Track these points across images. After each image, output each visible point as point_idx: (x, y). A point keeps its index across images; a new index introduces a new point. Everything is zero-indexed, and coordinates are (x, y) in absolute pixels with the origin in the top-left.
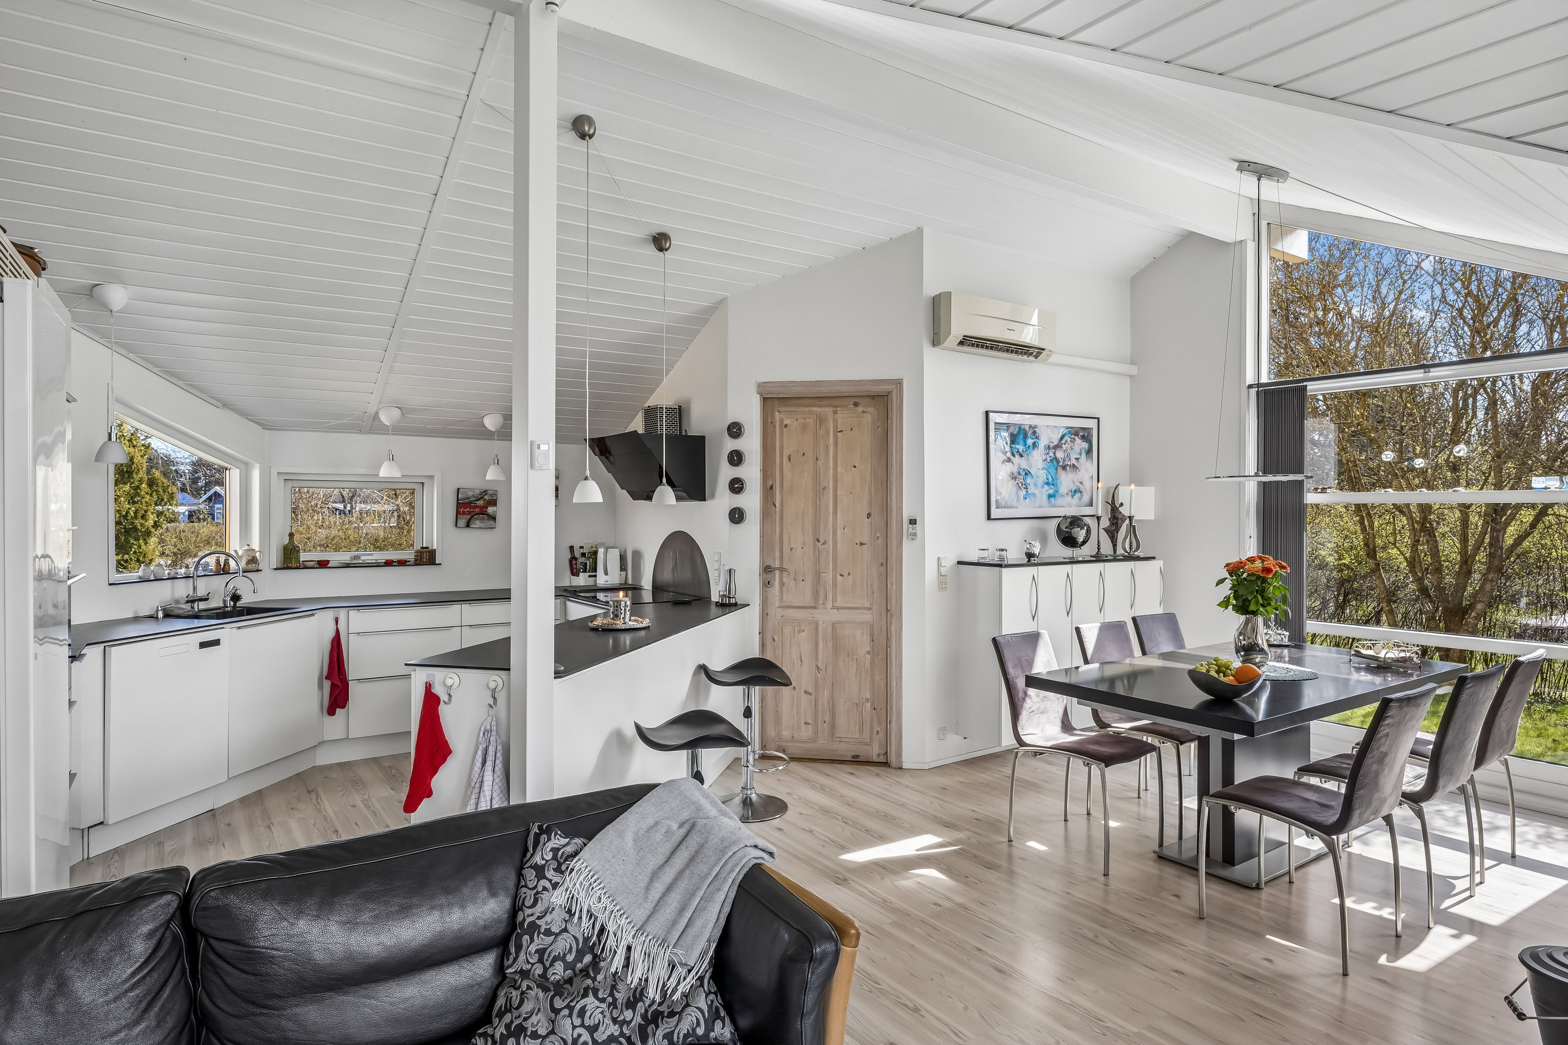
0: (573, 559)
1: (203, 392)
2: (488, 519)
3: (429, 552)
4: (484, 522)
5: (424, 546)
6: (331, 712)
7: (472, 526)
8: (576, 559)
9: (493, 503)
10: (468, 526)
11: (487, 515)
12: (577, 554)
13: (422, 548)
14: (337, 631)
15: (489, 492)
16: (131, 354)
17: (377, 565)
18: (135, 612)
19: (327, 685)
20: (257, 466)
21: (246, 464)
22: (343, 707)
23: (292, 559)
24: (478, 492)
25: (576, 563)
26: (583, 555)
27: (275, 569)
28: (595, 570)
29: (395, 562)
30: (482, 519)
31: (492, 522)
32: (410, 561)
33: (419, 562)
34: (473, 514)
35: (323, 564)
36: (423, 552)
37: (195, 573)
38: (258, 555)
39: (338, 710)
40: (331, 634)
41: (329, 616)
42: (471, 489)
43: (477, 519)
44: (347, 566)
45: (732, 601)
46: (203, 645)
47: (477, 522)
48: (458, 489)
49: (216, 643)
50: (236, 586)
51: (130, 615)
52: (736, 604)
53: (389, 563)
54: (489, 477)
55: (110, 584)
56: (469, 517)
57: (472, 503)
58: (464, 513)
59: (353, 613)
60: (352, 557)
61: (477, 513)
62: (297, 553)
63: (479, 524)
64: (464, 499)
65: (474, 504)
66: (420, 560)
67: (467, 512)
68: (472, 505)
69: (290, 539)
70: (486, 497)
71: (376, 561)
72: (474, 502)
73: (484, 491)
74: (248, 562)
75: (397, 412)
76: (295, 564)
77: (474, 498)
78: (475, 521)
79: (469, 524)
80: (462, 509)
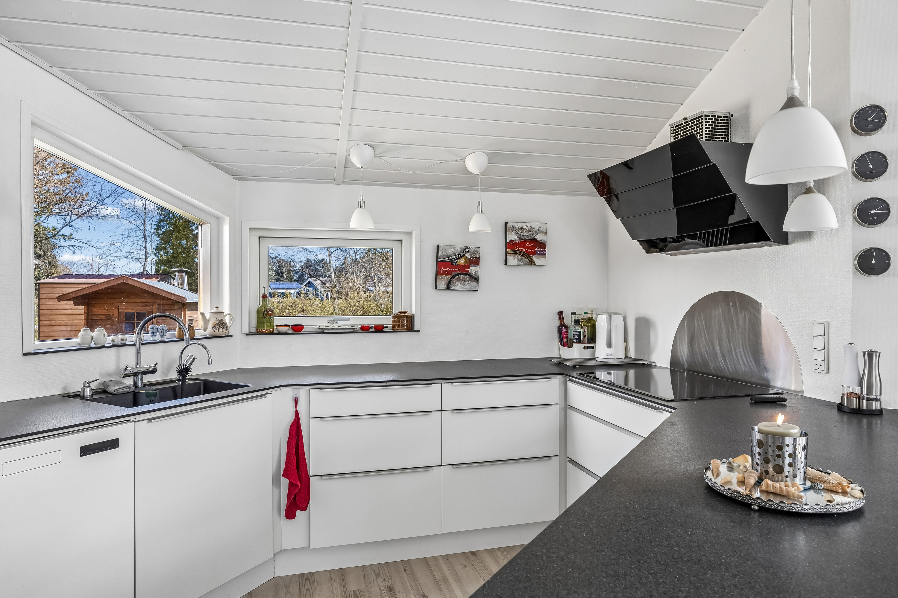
0: (562, 328)
1: (156, 128)
2: (470, 280)
3: (407, 317)
4: (465, 283)
5: (403, 310)
6: (290, 514)
7: (452, 288)
8: (566, 327)
9: (475, 261)
10: (448, 288)
11: (470, 275)
12: (568, 320)
13: (400, 313)
14: (297, 414)
15: (471, 250)
16: (54, 68)
17: (353, 331)
18: (65, 388)
19: (285, 482)
20: (227, 220)
21: (218, 218)
22: (304, 508)
23: (264, 323)
24: (459, 249)
25: (567, 332)
26: (577, 322)
27: (247, 335)
28: (593, 339)
29: (372, 328)
30: (464, 280)
31: (474, 284)
32: (387, 327)
33: (396, 328)
34: (454, 274)
35: (297, 330)
36: (401, 317)
37: (138, 340)
39: (298, 512)
40: (291, 418)
41: (288, 394)
42: (453, 247)
43: (459, 280)
44: (322, 332)
45: (875, 406)
46: (86, 450)
47: (458, 283)
48: (438, 246)
49: (113, 444)
50: (194, 355)
51: (57, 391)
52: (880, 413)
53: (365, 329)
54: (472, 228)
55: (25, 354)
56: (449, 277)
57: (452, 261)
58: (444, 273)
59: (314, 393)
60: (329, 322)
61: (458, 273)
62: (270, 317)
63: (460, 285)
64: (444, 257)
65: (455, 262)
66: (398, 326)
67: (447, 271)
68: (453, 264)
69: (264, 302)
70: (468, 255)
71: (352, 327)
72: (455, 260)
73: (466, 249)
74: (214, 326)
75: (369, 151)
76: (269, 329)
77: (455, 257)
78: (456, 282)
79: (449, 286)
80: (442, 268)
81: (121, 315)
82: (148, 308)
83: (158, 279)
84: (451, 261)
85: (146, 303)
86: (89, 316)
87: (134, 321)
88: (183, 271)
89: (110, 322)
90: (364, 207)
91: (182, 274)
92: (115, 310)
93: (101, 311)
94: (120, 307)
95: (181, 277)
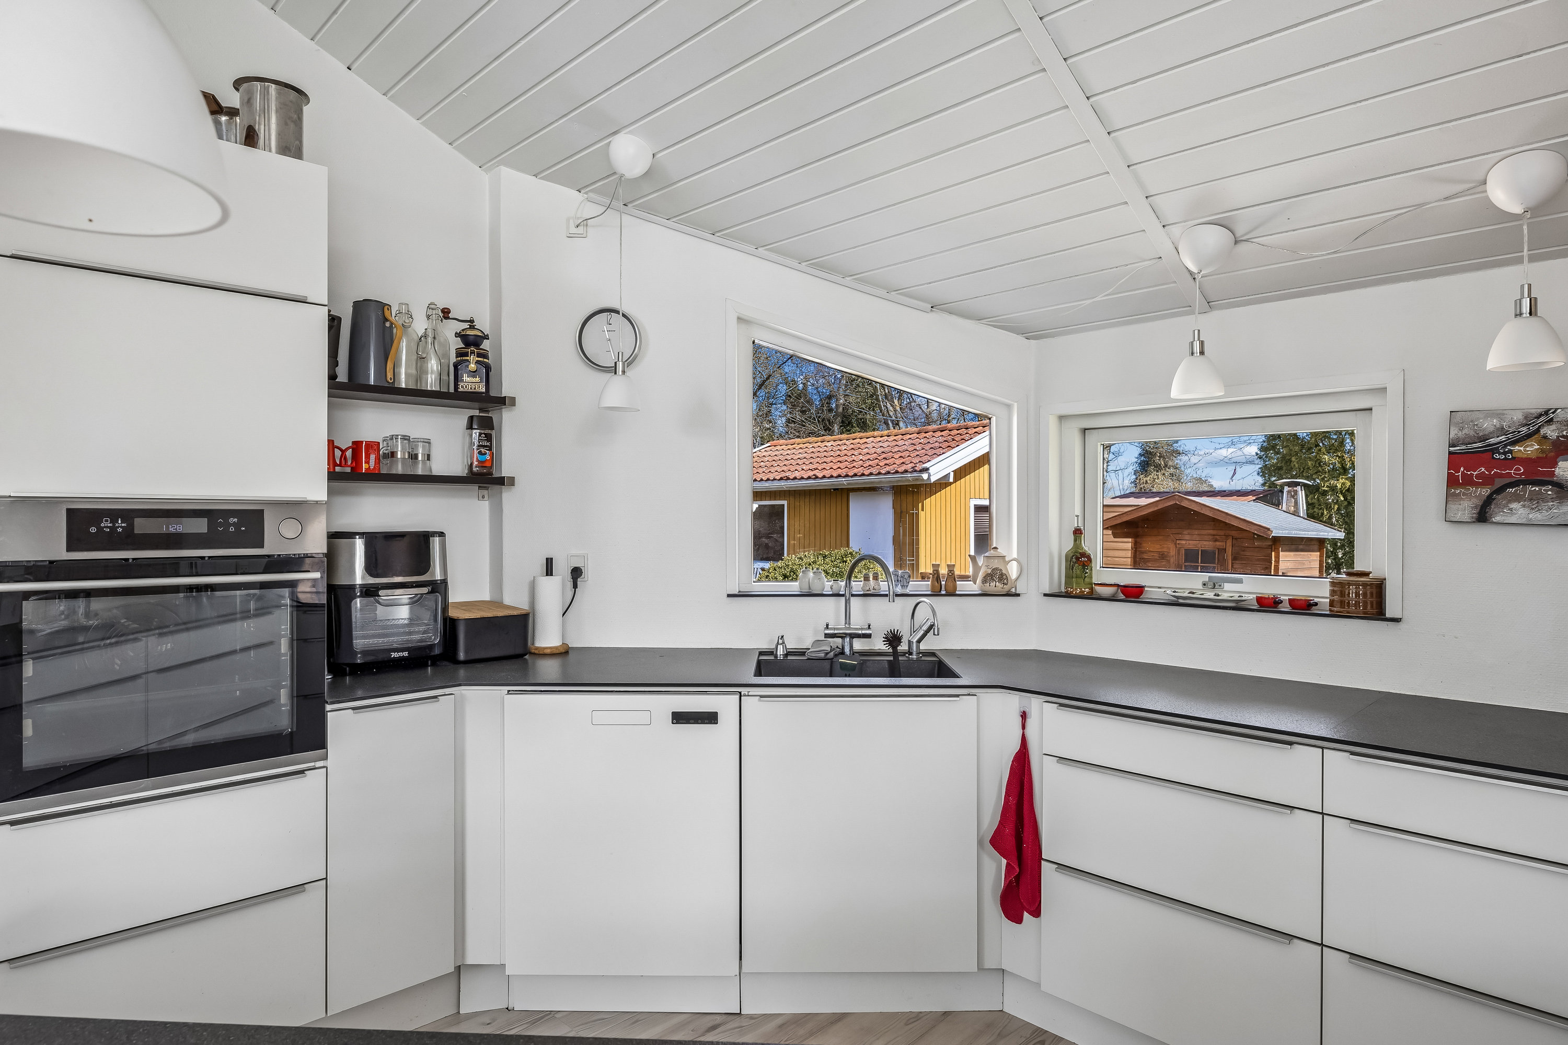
2: (1558, 497)
3: (1365, 585)
4: (1544, 506)
5: (1364, 570)
6: (1011, 913)
7: (1497, 519)
10: (1485, 517)
11: (1558, 485)
13: (1352, 574)
15: (1561, 416)
17: (1240, 607)
23: (1077, 578)
24: (1518, 417)
27: (1045, 595)
29: (1284, 602)
30: (1536, 501)
32: (1316, 604)
33: (1341, 608)
34: (1499, 483)
35: (1133, 594)
36: (1354, 584)
38: (1013, 570)
39: (1026, 916)
42: (1499, 414)
43: (1517, 498)
44: (1180, 602)
46: (680, 718)
47: (1514, 505)
48: (1454, 412)
49: (710, 718)
53: (1268, 605)
55: (729, 595)
56: (1485, 491)
57: (1495, 451)
58: (1468, 481)
59: (1049, 709)
60: (1204, 585)
61: (1513, 480)
62: (1084, 568)
63: (1522, 511)
64: (1467, 440)
65: (1505, 453)
66: (1341, 605)
67: (1477, 476)
68: (1497, 456)
69: (1076, 541)
70: (1551, 432)
71: (1240, 596)
72: (1506, 446)
73: (1540, 415)
74: (984, 577)
75: (1214, 238)
76: (1081, 589)
77: (1503, 438)
78: (1510, 502)
79: (1486, 513)
80: (1462, 469)
81: (1179, 553)
82: (1218, 543)
83: (1254, 498)
84: (1493, 449)
85: (1216, 537)
86: (1137, 553)
87: (1198, 563)
88: (1297, 484)
89: (1164, 563)
90: (1202, 353)
91: (1295, 488)
92: (1171, 546)
93: (1151, 546)
94: (1178, 542)
95: (1294, 495)
